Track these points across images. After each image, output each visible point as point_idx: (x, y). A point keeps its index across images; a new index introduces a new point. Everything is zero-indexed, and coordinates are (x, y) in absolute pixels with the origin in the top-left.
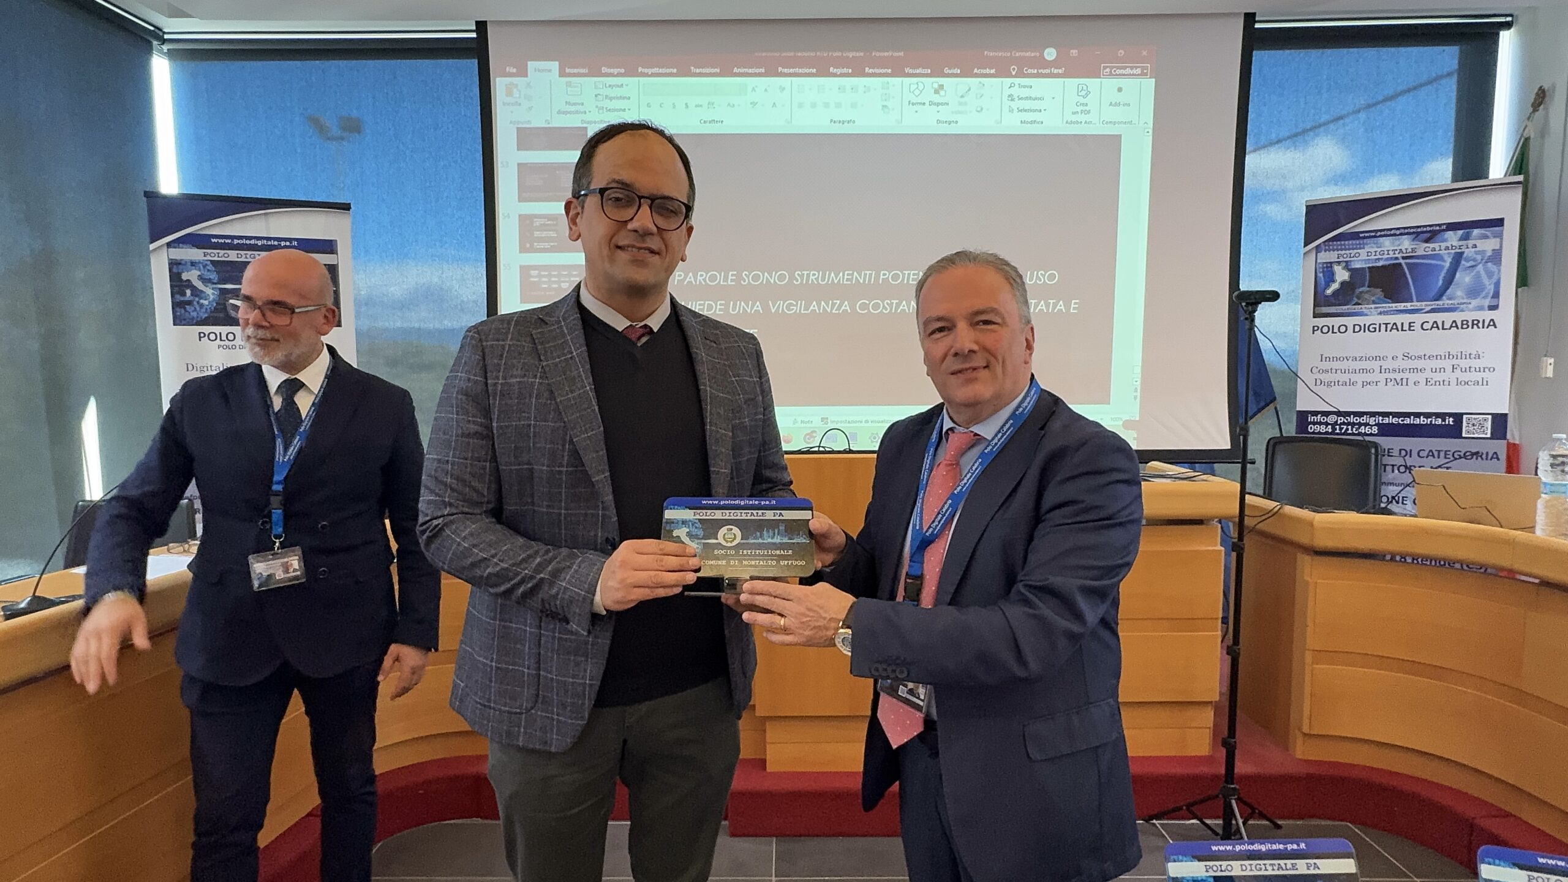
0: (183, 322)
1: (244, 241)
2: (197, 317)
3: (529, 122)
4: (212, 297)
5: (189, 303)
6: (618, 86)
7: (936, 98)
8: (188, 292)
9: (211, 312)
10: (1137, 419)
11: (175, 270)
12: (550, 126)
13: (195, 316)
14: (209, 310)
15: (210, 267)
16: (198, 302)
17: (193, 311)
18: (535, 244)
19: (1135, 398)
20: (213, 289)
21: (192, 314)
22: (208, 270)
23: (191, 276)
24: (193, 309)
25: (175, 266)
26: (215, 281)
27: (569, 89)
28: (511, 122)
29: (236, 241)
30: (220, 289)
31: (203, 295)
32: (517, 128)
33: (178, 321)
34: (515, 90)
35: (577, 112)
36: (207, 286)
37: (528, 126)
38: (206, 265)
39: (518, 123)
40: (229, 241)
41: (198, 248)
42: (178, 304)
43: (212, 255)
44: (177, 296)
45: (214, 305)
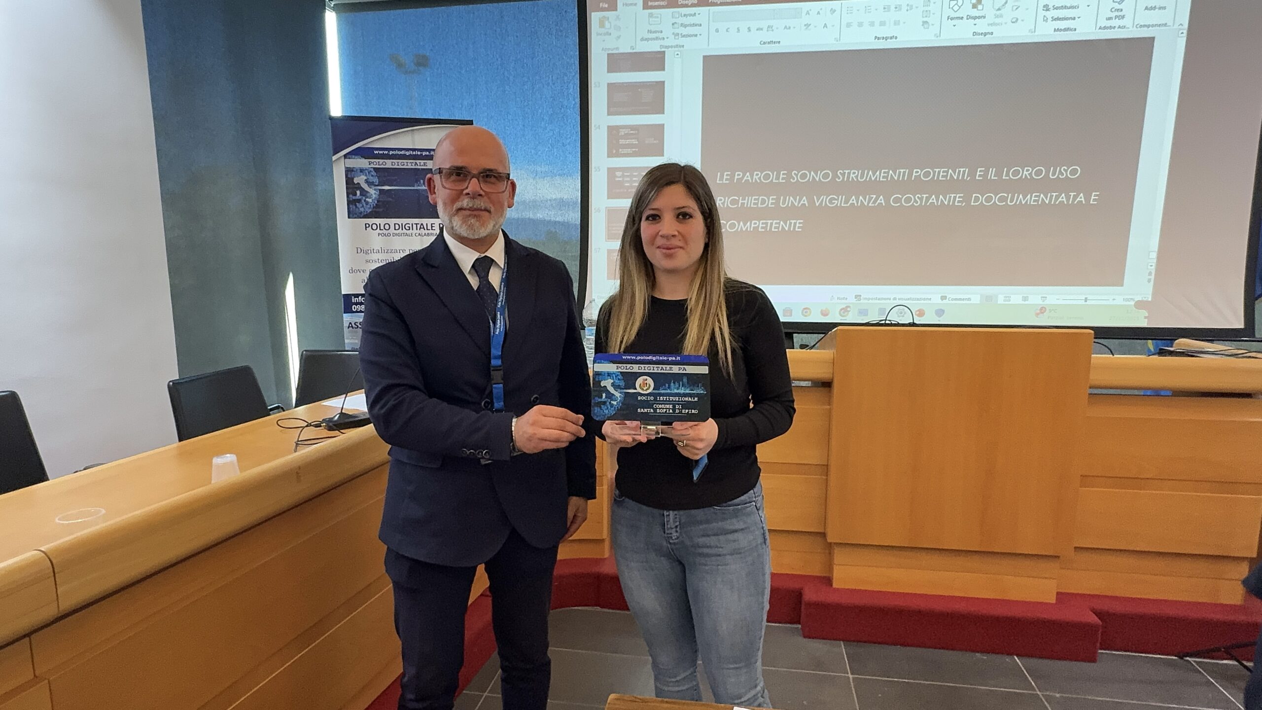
0: (355, 216)
1: (397, 152)
2: (364, 211)
3: (617, 48)
4: (374, 196)
5: (359, 201)
6: (691, 15)
7: (975, 12)
8: (358, 192)
9: (374, 207)
10: (1150, 299)
11: (349, 176)
12: (634, 51)
13: (362, 211)
14: (372, 206)
15: (374, 173)
16: (365, 200)
17: (361, 207)
18: (620, 150)
19: (1149, 281)
20: (375, 190)
21: (361, 209)
22: (372, 176)
23: (360, 180)
24: (361, 205)
25: (349, 173)
26: (377, 184)
27: (651, 19)
28: (603, 49)
29: (391, 153)
30: (380, 190)
31: (368, 195)
32: (608, 54)
33: (351, 215)
34: (607, 22)
35: (657, 38)
36: (371, 188)
37: (617, 52)
38: (371, 171)
39: (609, 49)
40: (387, 152)
41: (365, 159)
42: (351, 202)
43: (375, 163)
44: (351, 196)
45: (376, 202)
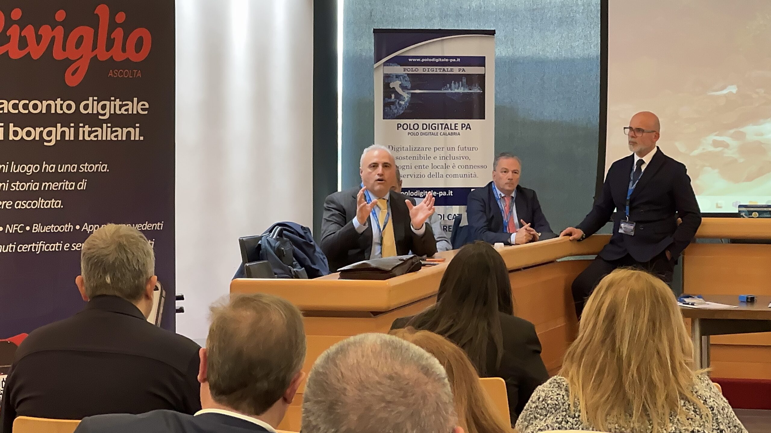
0: (389, 117)
1: (428, 60)
2: (397, 113)
4: (406, 99)
5: (393, 103)
8: (393, 96)
9: (406, 109)
11: (386, 82)
13: (396, 112)
14: (404, 108)
15: (407, 78)
16: (399, 103)
17: (395, 109)
20: (408, 93)
21: (394, 111)
22: (406, 81)
23: (395, 85)
24: (395, 107)
25: (387, 78)
26: (409, 88)
29: (423, 60)
30: (412, 93)
31: (402, 98)
33: (386, 116)
36: (404, 92)
38: (405, 77)
40: (419, 60)
41: (401, 66)
42: (387, 105)
43: (409, 70)
44: (387, 99)
45: (408, 105)
